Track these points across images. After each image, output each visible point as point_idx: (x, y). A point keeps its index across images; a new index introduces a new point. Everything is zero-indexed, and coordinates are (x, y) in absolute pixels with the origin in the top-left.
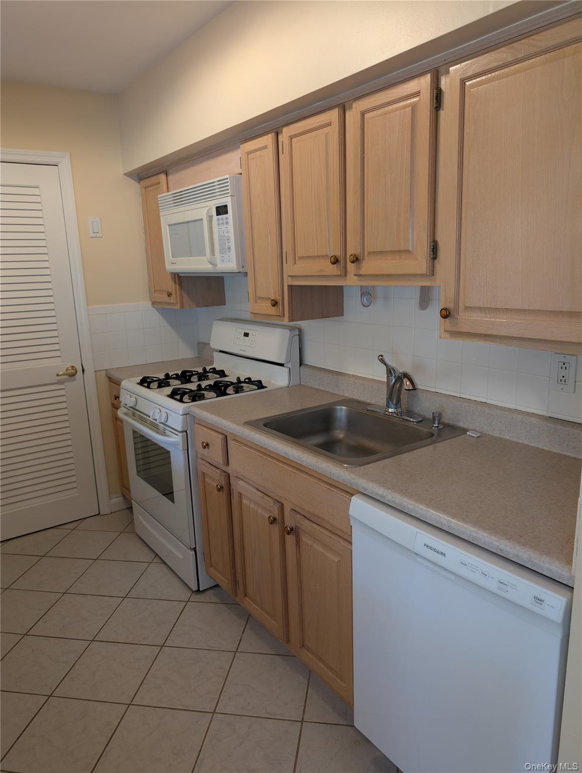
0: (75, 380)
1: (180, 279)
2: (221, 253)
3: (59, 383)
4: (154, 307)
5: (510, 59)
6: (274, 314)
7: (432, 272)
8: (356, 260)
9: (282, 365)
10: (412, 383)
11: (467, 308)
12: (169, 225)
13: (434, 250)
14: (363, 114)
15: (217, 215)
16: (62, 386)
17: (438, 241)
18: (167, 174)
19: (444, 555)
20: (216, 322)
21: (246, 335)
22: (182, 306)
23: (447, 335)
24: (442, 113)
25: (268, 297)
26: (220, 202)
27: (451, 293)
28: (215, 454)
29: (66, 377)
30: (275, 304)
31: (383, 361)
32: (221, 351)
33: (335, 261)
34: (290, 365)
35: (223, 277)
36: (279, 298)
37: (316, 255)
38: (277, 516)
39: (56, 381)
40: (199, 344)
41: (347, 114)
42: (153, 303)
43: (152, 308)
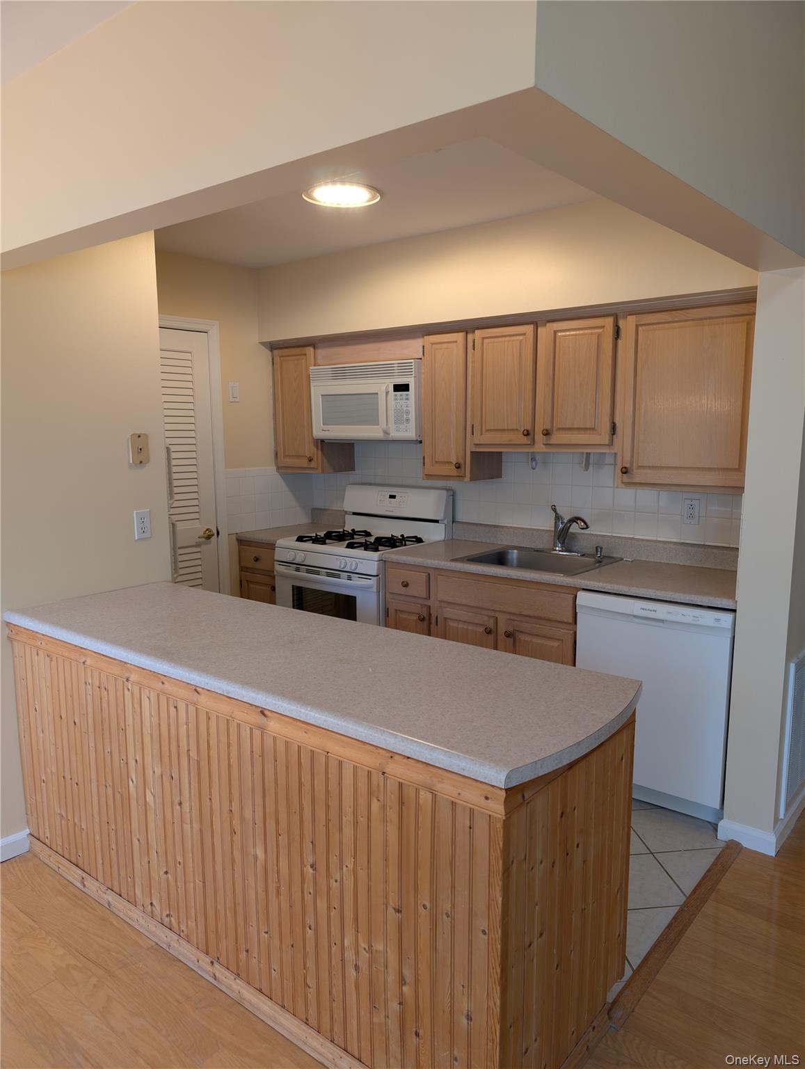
0: (210, 543)
1: (323, 444)
2: (396, 423)
3: (198, 545)
4: (278, 472)
5: (670, 320)
6: (456, 475)
7: (611, 443)
8: (547, 433)
9: (437, 521)
10: (585, 523)
11: (639, 467)
12: (322, 395)
13: (614, 428)
14: (555, 332)
15: (394, 391)
16: (199, 549)
17: (617, 422)
18: (314, 348)
19: (656, 611)
20: (349, 486)
21: (392, 497)
22: (323, 471)
23: (623, 486)
24: (620, 342)
25: (449, 461)
26: (402, 381)
27: (627, 456)
28: (418, 589)
29: (203, 539)
30: (458, 467)
31: (555, 510)
32: (354, 514)
33: (527, 434)
34: (446, 522)
35: (353, 444)
36: (461, 461)
37: (506, 428)
38: (493, 628)
39: (194, 544)
40: (314, 509)
41: (539, 329)
42: (279, 468)
43: (276, 473)
